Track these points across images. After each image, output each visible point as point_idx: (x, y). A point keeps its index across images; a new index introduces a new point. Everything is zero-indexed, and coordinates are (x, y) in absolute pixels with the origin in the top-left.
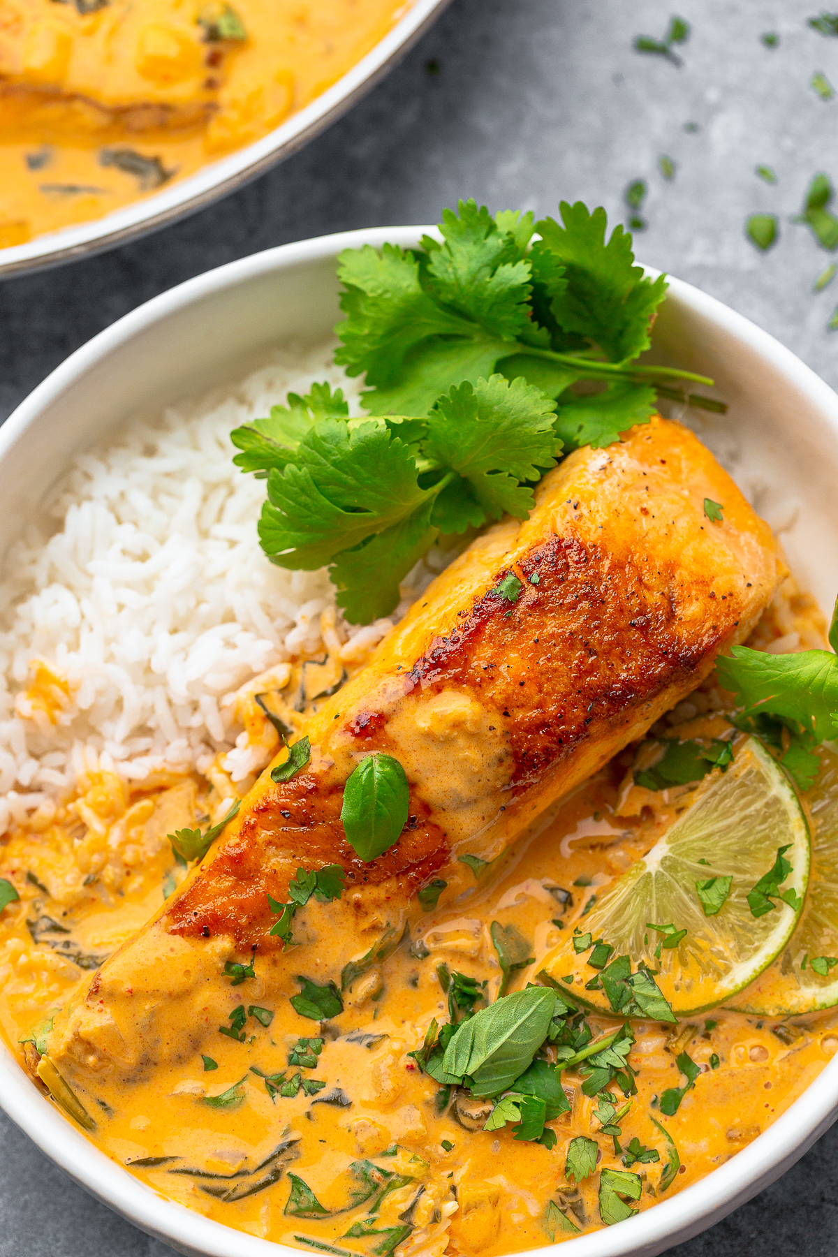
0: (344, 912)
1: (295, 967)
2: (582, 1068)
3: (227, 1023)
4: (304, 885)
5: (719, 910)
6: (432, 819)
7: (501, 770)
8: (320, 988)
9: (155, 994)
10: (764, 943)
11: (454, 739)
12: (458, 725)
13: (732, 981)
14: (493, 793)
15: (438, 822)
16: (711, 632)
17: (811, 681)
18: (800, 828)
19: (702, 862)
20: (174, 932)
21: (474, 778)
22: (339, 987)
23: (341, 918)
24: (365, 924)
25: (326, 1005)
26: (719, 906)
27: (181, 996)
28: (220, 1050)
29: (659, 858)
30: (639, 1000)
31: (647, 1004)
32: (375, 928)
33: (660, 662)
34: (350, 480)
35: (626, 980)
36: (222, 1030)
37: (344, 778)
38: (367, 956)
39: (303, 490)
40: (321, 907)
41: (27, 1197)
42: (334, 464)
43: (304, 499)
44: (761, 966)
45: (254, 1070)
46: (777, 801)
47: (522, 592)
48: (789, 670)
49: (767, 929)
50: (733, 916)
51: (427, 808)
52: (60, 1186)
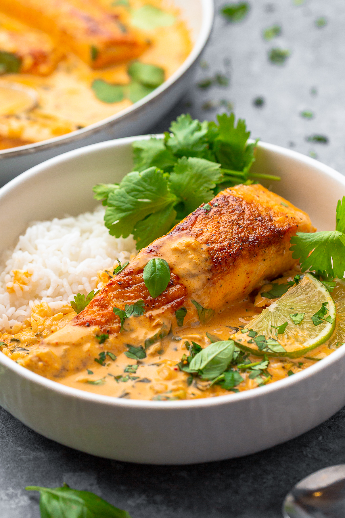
0: (145, 320)
1: (125, 340)
2: (248, 370)
3: (98, 357)
4: (128, 311)
5: (300, 322)
6: (180, 282)
7: (207, 263)
8: (136, 348)
9: (66, 344)
10: (320, 334)
11: (187, 252)
12: (188, 245)
13: (308, 344)
14: (205, 272)
15: (182, 283)
16: (288, 225)
17: (328, 238)
18: (331, 300)
19: (291, 308)
20: (74, 325)
21: (196, 265)
22: (144, 348)
23: (144, 323)
24: (154, 324)
25: (139, 354)
26: (300, 321)
27: (77, 345)
28: (95, 369)
29: (274, 308)
30: (269, 347)
31: (273, 348)
32: (158, 325)
33: (268, 231)
34: (141, 188)
35: (264, 341)
36: (96, 360)
37: (143, 267)
38: (155, 335)
39: (122, 196)
40: (135, 319)
41: (9, 465)
42: (134, 184)
43: (123, 199)
44: (320, 340)
45: (110, 375)
46: (320, 293)
47: (211, 209)
48: (320, 236)
49: (321, 330)
50: (306, 326)
51: (178, 278)
52: (23, 461)
